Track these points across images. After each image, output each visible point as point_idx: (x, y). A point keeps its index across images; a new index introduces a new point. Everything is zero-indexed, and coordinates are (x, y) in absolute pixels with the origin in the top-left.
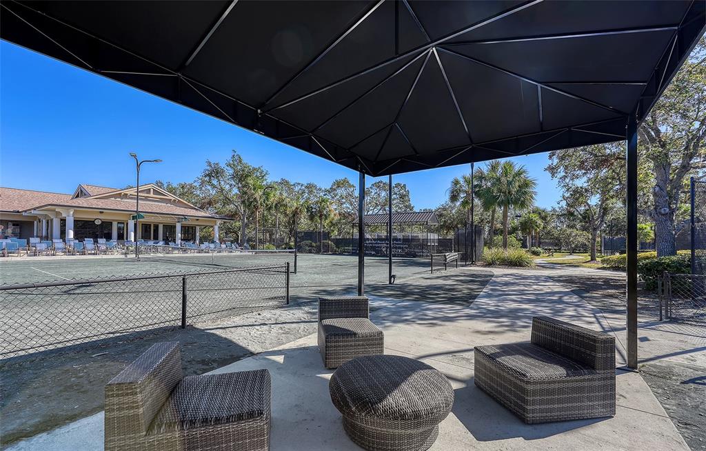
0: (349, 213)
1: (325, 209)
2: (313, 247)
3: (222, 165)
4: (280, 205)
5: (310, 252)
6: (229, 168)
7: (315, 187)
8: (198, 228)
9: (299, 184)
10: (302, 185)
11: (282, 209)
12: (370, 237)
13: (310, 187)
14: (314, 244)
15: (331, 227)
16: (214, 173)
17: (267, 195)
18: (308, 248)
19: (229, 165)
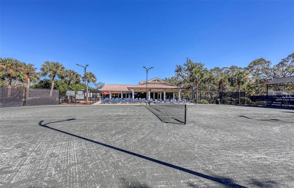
0: (265, 80)
1: (241, 78)
2: (233, 101)
3: (182, 66)
4: (210, 79)
5: (231, 104)
6: (185, 66)
7: (237, 67)
8: (174, 93)
9: (225, 68)
10: (227, 68)
11: (212, 82)
12: (286, 94)
13: (233, 68)
14: (234, 99)
15: (249, 89)
16: (179, 70)
17: (202, 75)
18: (229, 102)
19: (185, 65)
